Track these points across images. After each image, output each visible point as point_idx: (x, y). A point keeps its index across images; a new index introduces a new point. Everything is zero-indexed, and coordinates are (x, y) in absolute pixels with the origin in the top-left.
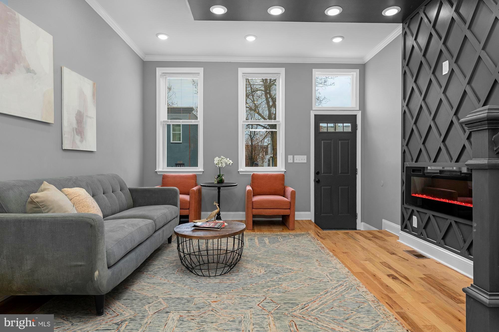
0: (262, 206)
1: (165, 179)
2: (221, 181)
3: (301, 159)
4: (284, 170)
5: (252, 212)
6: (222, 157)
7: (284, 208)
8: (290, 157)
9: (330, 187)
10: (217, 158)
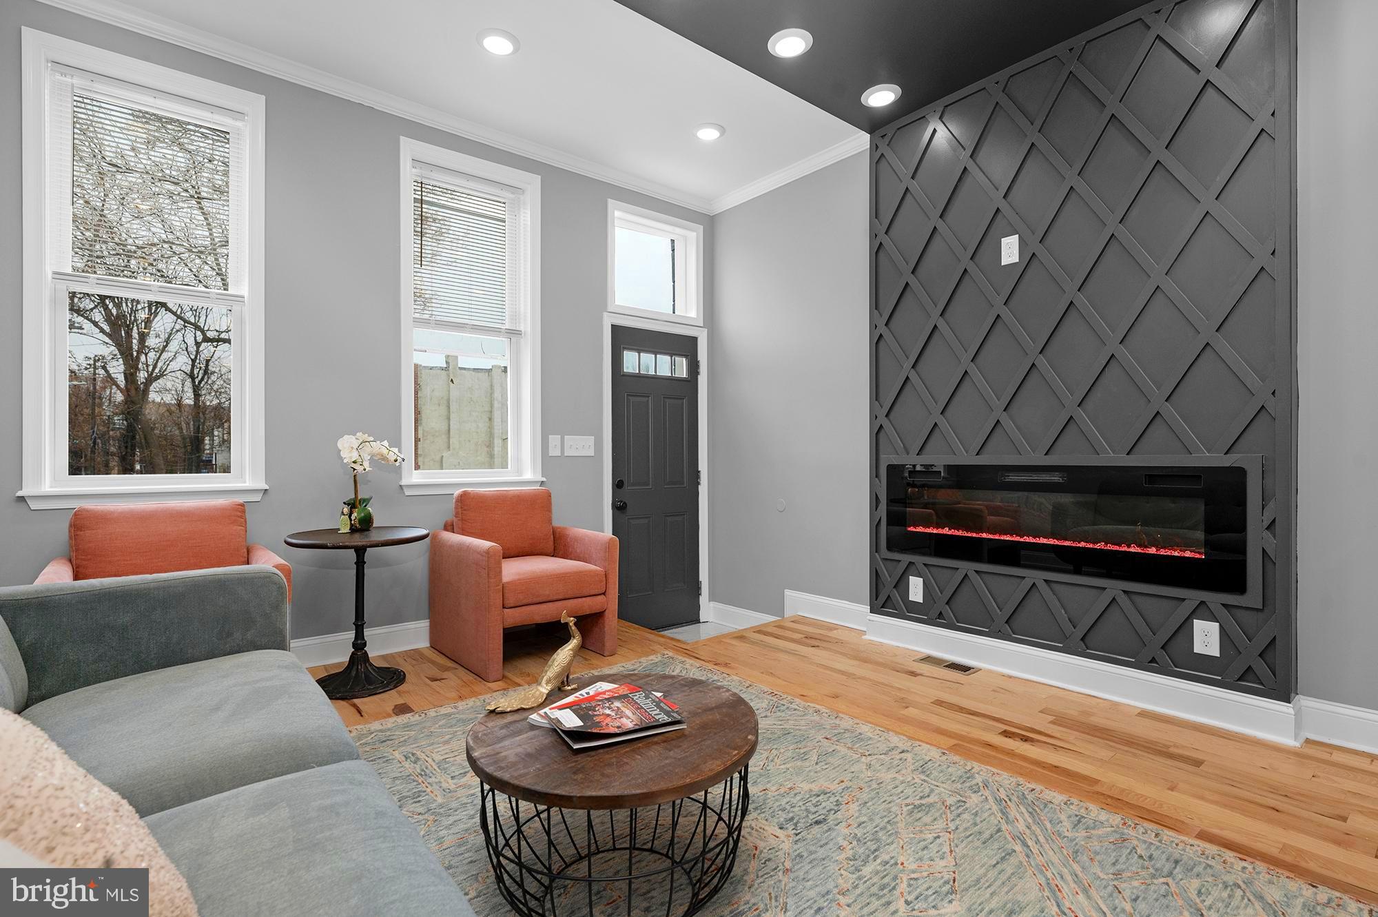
0: (533, 594)
2: (366, 526)
3: (580, 446)
4: (538, 477)
5: (503, 620)
6: (361, 436)
7: (591, 593)
8: (554, 440)
9: (646, 521)
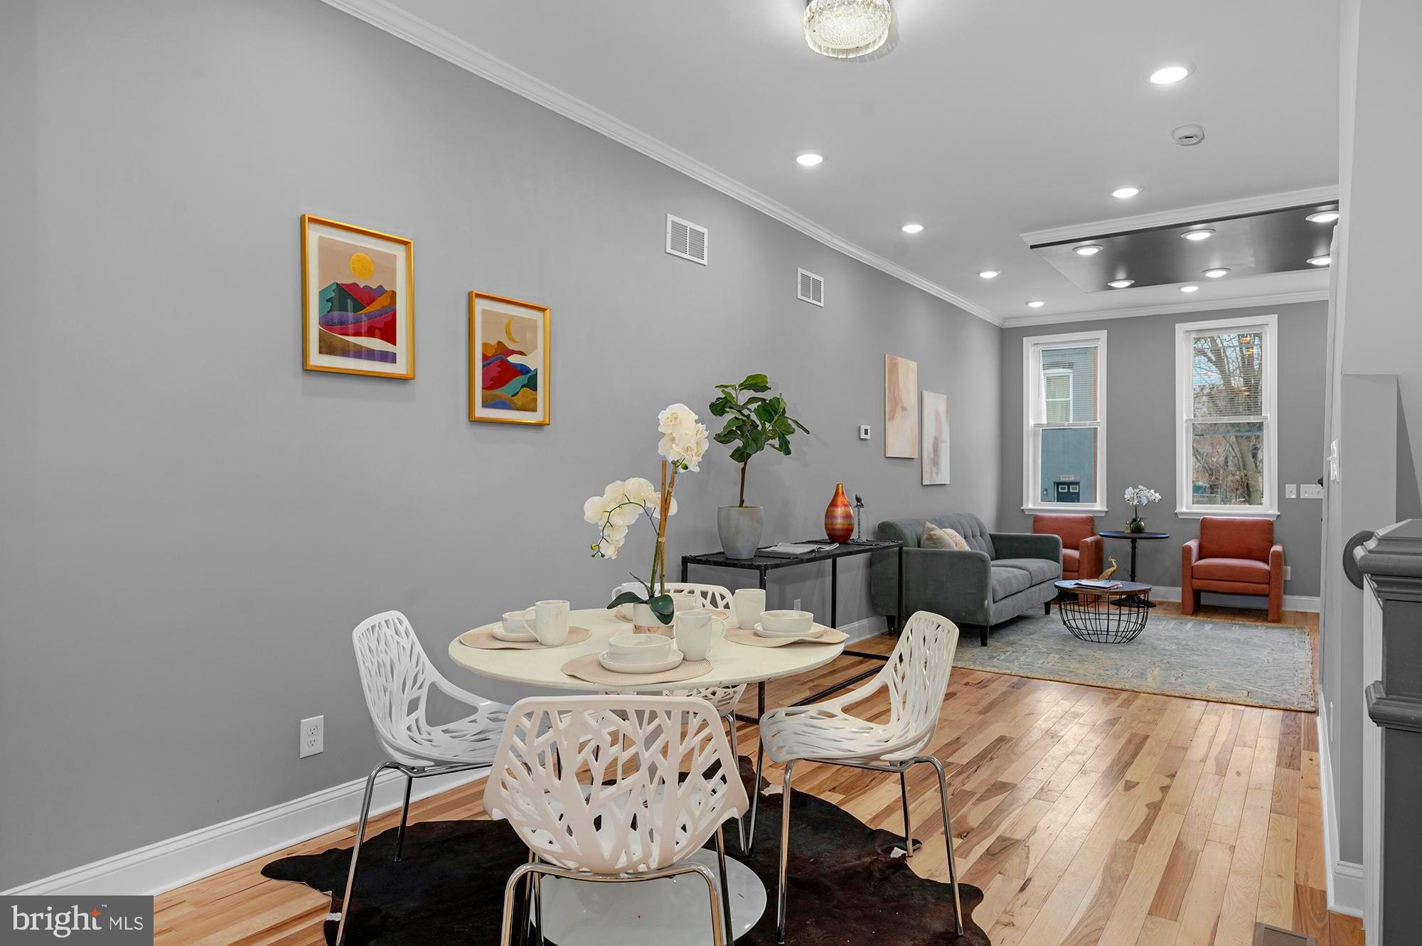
0: (1209, 574)
1: (1037, 521)
2: (1137, 529)
3: (1315, 492)
4: (1274, 511)
5: (1191, 584)
6: (1141, 487)
7: (1256, 581)
8: (1290, 488)
10: (1131, 488)
